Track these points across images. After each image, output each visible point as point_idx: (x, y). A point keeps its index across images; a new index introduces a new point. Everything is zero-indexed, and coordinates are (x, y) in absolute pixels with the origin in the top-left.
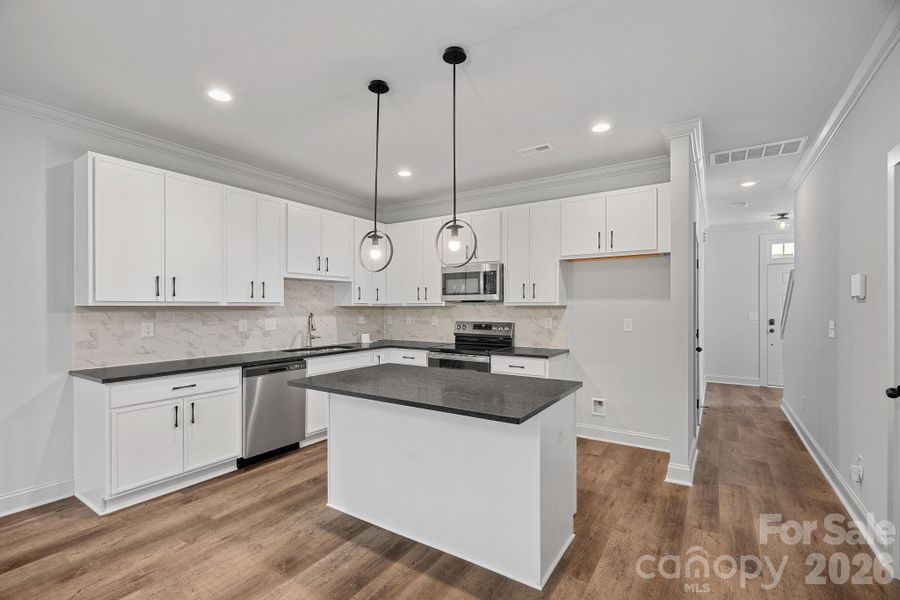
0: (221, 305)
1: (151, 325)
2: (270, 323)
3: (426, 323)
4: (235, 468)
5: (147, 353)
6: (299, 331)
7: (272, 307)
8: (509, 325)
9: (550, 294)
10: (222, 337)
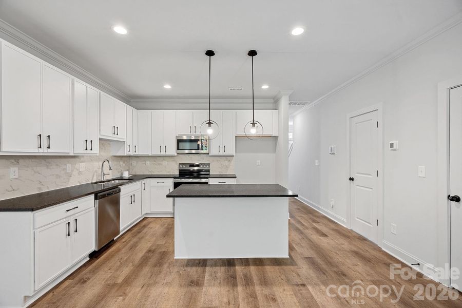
0: (71, 155)
1: (16, 169)
2: (82, 166)
3: (159, 164)
4: (89, 259)
5: (14, 190)
6: (96, 171)
7: (83, 156)
8: (209, 165)
9: (231, 150)
10: (58, 176)
